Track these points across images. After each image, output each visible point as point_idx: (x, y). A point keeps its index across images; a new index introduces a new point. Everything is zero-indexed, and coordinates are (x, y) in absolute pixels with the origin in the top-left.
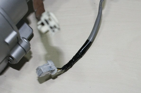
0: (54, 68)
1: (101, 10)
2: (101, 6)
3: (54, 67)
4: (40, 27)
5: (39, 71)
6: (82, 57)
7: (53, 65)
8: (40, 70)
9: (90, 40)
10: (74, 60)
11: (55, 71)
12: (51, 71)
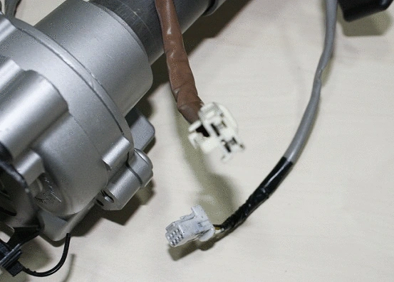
0: (208, 225)
1: (318, 88)
2: (320, 78)
3: (208, 222)
4: (194, 137)
5: (174, 233)
6: (268, 198)
7: (206, 217)
8: (177, 231)
9: (290, 159)
10: (250, 205)
11: (208, 233)
12: (202, 233)
